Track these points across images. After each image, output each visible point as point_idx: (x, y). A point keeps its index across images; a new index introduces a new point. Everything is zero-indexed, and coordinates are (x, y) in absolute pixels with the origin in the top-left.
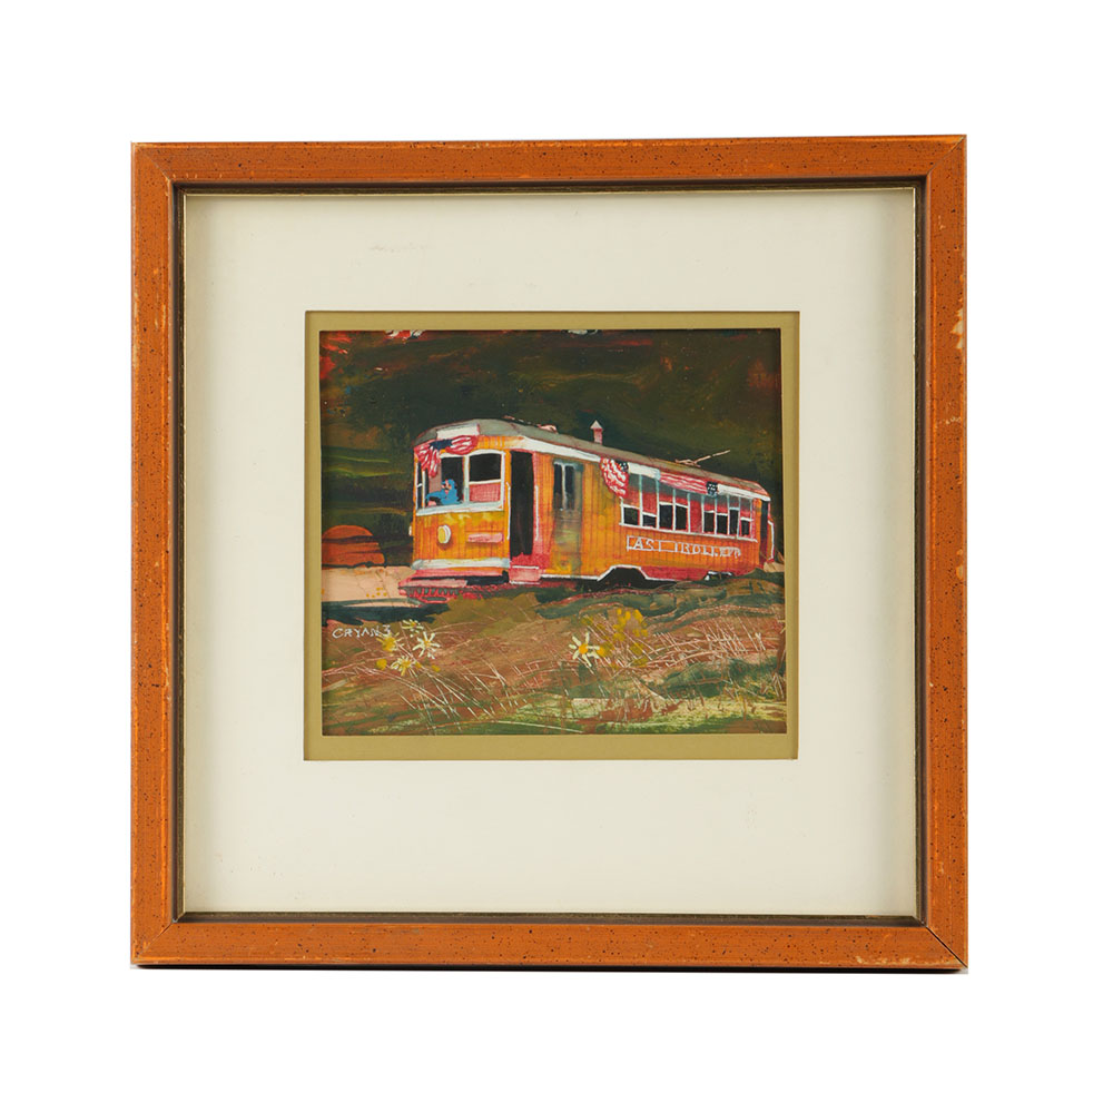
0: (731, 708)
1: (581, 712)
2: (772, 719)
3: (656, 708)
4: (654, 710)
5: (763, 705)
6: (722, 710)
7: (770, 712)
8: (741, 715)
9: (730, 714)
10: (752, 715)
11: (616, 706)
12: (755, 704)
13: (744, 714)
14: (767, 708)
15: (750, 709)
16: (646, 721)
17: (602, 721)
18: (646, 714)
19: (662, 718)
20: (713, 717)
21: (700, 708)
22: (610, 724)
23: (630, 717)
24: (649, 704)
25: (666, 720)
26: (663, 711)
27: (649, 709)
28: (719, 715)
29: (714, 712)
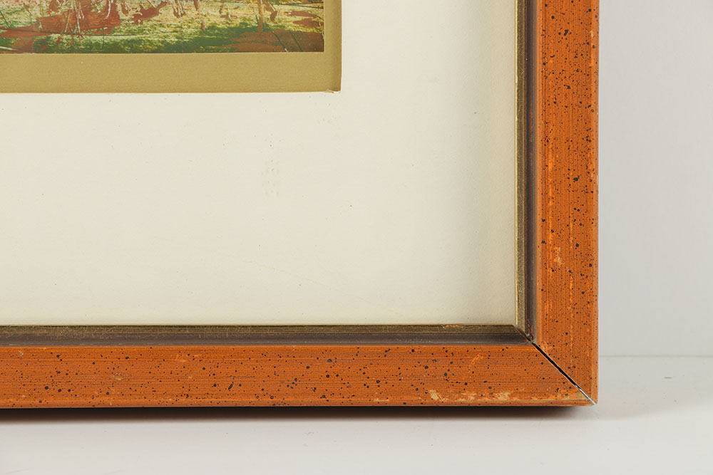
0: (240, 13)
1: (10, 18)
2: (302, 30)
3: (125, 12)
4: (122, 16)
5: (288, 8)
6: (226, 16)
7: (299, 18)
8: (254, 24)
9: (237, 22)
10: (272, 24)
11: (64, 8)
12: (276, 7)
13: (260, 21)
14: (294, 13)
15: (267, 14)
16: (110, 32)
17: (42, 32)
18: (110, 22)
19: (135, 27)
20: (213, 27)
21: (192, 13)
22: (55, 36)
23: (86, 26)
24: (114, 6)
25: (141, 31)
26: (136, 17)
27: (115, 14)
28: (221, 23)
29: (213, 20)
